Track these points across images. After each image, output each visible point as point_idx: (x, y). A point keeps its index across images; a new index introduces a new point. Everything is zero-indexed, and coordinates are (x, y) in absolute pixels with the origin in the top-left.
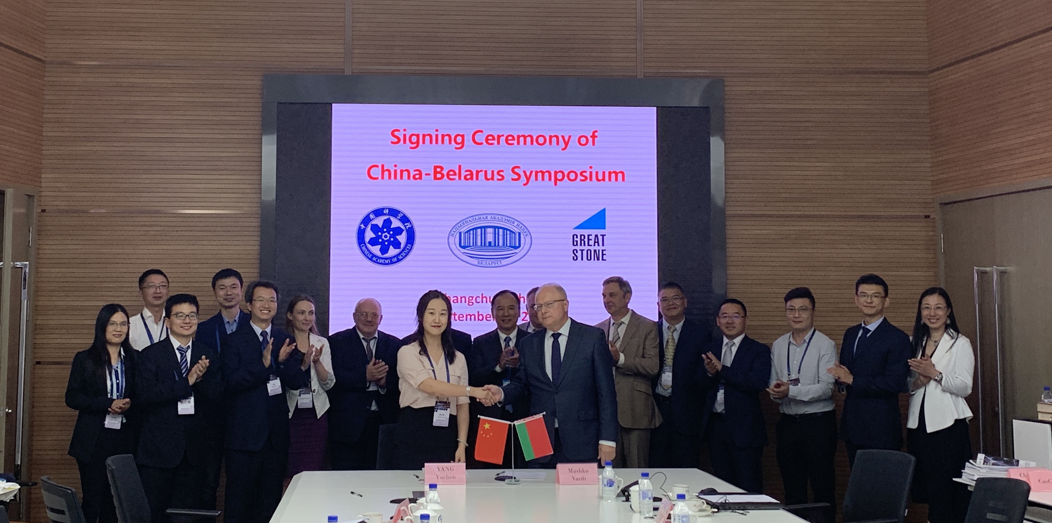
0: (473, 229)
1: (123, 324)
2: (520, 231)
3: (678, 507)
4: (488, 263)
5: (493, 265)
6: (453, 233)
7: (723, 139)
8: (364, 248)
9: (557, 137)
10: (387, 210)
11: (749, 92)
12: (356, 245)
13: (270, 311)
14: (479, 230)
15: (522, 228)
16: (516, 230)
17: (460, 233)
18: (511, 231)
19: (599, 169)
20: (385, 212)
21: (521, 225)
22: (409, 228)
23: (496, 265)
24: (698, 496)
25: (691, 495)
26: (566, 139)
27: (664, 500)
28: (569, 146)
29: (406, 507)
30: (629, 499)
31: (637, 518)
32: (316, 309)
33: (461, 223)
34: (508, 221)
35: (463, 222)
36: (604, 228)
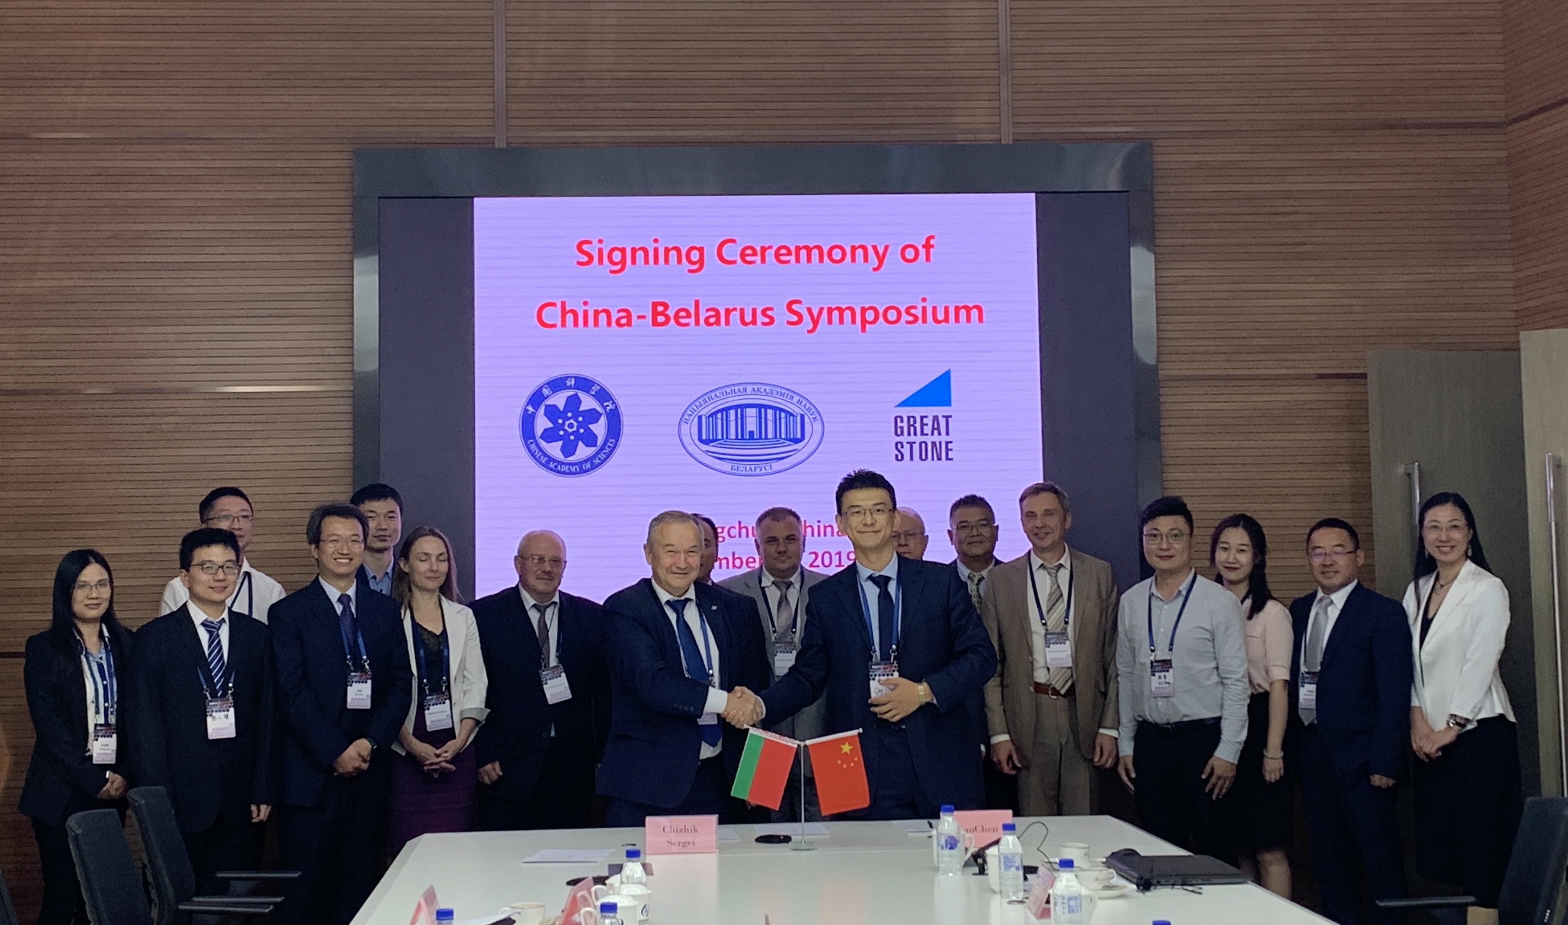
0: (721, 411)
1: (101, 583)
2: (803, 413)
4: (748, 469)
5: (758, 471)
6: (686, 417)
7: (1153, 249)
8: (533, 447)
9: (864, 248)
10: (573, 380)
11: (1195, 165)
12: (519, 442)
13: (351, 559)
15: (807, 407)
16: (797, 411)
17: (700, 418)
18: (787, 412)
19: (940, 301)
20: (568, 384)
21: (804, 402)
22: (610, 410)
23: (764, 471)
24: (1108, 864)
25: (1090, 862)
26: (881, 251)
27: (1041, 870)
28: (885, 262)
29: (584, 893)
30: (984, 870)
31: (996, 902)
32: (448, 552)
33: (701, 400)
34: (782, 394)
35: (706, 397)
36: (949, 404)
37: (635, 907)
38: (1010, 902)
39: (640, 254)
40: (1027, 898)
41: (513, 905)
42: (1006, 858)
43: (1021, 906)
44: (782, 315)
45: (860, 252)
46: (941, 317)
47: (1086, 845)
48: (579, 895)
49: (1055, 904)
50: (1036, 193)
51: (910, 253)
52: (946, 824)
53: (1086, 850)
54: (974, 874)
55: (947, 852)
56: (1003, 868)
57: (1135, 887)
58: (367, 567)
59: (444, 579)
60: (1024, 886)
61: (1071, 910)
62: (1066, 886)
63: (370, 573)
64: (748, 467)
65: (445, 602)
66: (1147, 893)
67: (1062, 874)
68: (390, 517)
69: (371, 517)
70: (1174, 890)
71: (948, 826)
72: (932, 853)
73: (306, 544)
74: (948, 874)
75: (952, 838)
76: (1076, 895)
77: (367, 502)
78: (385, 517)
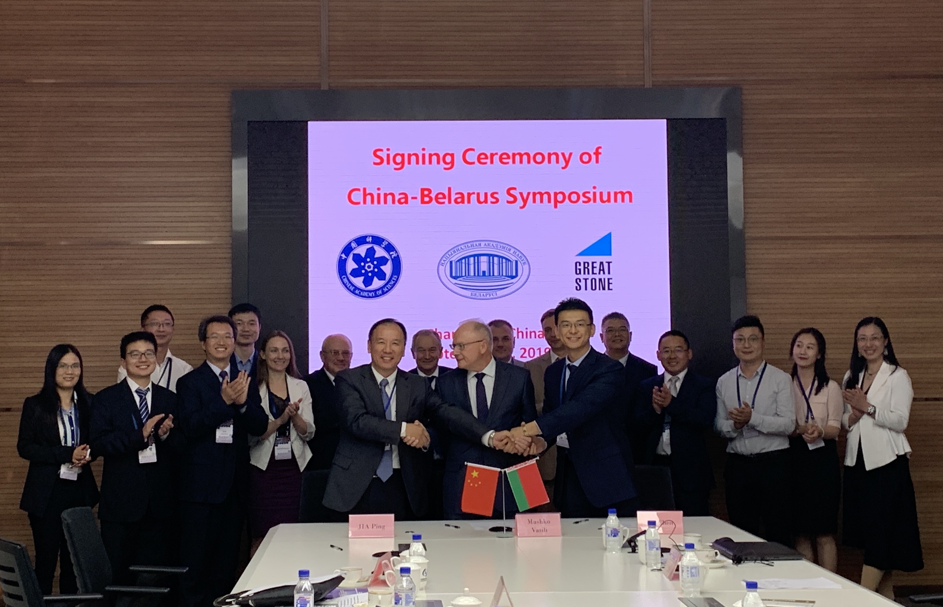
0: (464, 258)
1: (74, 365)
2: (516, 259)
3: (686, 557)
5: (488, 297)
6: (442, 262)
7: (741, 154)
8: (345, 280)
9: (556, 154)
10: (371, 238)
12: (336, 276)
13: (226, 349)
14: (472, 259)
15: (519, 256)
16: (513, 258)
17: (451, 262)
18: (506, 259)
19: (604, 189)
20: (368, 240)
21: (518, 253)
22: (394, 257)
23: (492, 296)
24: (713, 547)
25: (702, 545)
26: (567, 156)
27: (673, 550)
28: (570, 164)
29: (386, 561)
30: (635, 550)
31: (644, 572)
32: (290, 347)
33: (452, 251)
34: (504, 248)
35: (454, 250)
36: (610, 254)
37: (419, 570)
38: (653, 570)
39: (413, 158)
40: (663, 568)
41: (342, 568)
42: (650, 542)
43: (660, 572)
44: (503, 197)
45: (553, 157)
46: (605, 198)
47: (700, 535)
48: (383, 562)
49: (683, 571)
50: (668, 120)
51: (586, 158)
52: (611, 521)
53: (699, 538)
54: (629, 553)
55: (612, 538)
56: (648, 548)
57: (731, 561)
58: (236, 355)
59: (288, 364)
60: (661, 560)
61: (692, 575)
62: (689, 560)
63: (238, 359)
64: (482, 294)
65: (289, 378)
66: (739, 566)
67: (686, 553)
68: (252, 324)
69: (239, 324)
70: (756, 563)
71: (613, 522)
72: (602, 539)
73: (199, 341)
74: (612, 552)
75: (615, 530)
76: (695, 565)
77: (237, 314)
78: (248, 323)
